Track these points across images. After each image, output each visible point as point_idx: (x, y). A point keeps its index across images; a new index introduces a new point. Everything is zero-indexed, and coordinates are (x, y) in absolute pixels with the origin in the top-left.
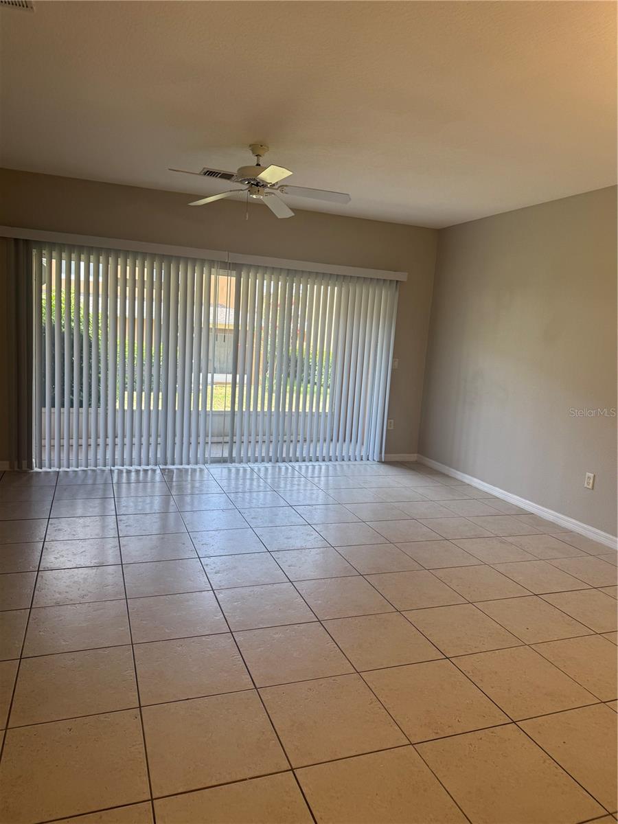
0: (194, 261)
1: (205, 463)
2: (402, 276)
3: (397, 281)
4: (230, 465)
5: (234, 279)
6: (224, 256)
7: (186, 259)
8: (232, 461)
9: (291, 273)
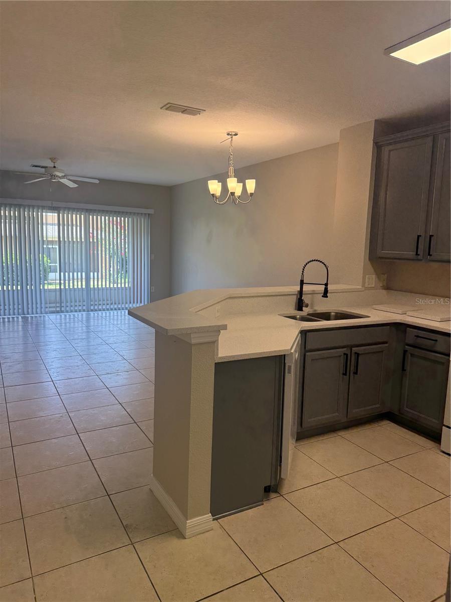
0: (33, 207)
1: (46, 313)
2: (151, 211)
3: (149, 214)
4: (61, 314)
5: (56, 215)
6: (49, 203)
7: (29, 206)
8: (62, 312)
9: (89, 211)
